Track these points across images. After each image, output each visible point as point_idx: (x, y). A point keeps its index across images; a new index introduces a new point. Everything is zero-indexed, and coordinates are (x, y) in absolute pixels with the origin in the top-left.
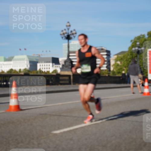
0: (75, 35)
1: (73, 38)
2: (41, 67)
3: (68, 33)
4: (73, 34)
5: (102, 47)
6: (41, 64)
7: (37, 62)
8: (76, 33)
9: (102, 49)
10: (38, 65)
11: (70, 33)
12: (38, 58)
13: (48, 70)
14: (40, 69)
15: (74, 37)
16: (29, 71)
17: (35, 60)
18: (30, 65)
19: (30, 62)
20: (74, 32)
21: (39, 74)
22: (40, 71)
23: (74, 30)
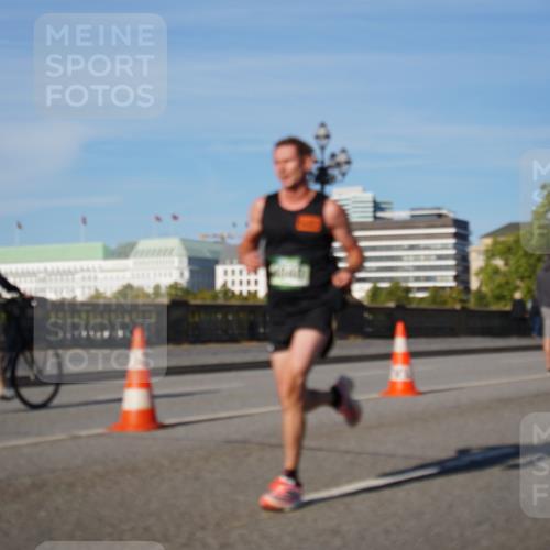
0: (345, 168)
1: (339, 177)
2: (229, 279)
3: (323, 162)
4: (338, 165)
5: (439, 209)
6: (229, 268)
7: (216, 262)
8: (348, 162)
9: (440, 216)
10: (219, 270)
11: (327, 162)
12: (218, 248)
13: (252, 288)
14: (225, 285)
15: (344, 174)
16: (187, 291)
17: (208, 255)
18: (192, 272)
19: (192, 261)
20: (341, 158)
21: (221, 301)
22: (226, 292)
23: (344, 151)
